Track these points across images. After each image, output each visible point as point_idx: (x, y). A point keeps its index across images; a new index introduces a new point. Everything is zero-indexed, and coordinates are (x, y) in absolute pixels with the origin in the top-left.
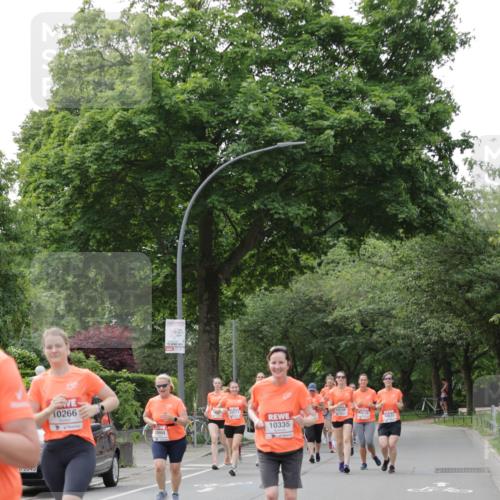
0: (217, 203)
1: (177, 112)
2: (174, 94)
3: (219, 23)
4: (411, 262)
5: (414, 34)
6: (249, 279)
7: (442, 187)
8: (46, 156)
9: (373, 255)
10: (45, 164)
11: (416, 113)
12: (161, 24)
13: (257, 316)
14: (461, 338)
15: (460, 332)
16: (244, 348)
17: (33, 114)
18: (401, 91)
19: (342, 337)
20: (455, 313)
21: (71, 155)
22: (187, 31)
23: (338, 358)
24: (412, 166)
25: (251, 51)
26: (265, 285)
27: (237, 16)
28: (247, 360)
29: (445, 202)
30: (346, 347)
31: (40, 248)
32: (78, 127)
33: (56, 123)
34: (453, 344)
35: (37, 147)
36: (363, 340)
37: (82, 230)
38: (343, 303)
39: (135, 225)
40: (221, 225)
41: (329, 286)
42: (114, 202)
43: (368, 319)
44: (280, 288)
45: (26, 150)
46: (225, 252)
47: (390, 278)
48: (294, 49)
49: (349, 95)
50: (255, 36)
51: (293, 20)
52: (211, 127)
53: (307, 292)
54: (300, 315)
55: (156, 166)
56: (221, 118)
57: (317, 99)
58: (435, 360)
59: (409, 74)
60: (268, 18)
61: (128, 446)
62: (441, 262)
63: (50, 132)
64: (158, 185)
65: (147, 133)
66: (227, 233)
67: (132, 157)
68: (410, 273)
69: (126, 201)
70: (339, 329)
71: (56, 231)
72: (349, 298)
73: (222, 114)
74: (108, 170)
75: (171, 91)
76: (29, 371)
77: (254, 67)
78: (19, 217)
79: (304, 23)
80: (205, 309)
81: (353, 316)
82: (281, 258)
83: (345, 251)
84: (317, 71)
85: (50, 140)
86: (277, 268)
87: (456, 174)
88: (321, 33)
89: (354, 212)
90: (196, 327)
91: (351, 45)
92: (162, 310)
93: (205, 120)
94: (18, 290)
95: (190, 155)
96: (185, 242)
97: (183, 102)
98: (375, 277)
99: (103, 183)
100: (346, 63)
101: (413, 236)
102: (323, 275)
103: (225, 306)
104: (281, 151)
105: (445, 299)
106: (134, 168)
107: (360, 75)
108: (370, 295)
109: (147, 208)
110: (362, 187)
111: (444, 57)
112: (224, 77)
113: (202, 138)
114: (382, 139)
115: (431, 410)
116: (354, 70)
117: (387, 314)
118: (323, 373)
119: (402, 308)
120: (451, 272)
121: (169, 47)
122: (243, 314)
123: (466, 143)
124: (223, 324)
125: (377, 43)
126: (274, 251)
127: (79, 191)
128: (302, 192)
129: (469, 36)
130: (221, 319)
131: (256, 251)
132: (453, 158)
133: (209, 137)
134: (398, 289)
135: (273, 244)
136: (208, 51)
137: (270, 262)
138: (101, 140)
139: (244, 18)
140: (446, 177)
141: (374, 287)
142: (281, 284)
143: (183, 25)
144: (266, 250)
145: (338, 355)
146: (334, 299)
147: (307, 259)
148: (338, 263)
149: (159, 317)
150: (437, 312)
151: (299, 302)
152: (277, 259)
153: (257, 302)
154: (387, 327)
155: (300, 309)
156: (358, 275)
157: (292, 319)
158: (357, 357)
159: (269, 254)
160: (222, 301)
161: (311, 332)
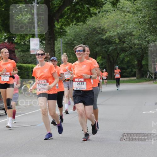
4: (141, 10)
6: (67, 20)
9: (123, 7)
13: (71, 37)
19: (110, 45)
23: (108, 55)
26: (75, 22)
30: (112, 50)
36: (120, 47)
38: (110, 30)
41: (103, 22)
43: (121, 36)
44: (82, 23)
46: (56, 8)
47: (131, 18)
53: (93, 25)
54: (91, 36)
68: (140, 15)
70: (109, 42)
72: (112, 27)
81: (115, 36)
82: (82, 10)
83: (110, 6)
86: (80, 14)
90: (44, 42)
92: (28, 35)
96: (38, 3)
98: (124, 17)
102: (101, 17)
103: (57, 32)
108: (122, 26)
115: (152, 77)
117: (130, 34)
118: (102, 62)
119: (137, 31)
122: (65, 36)
124: (56, 40)
126: (78, 6)
130: (56, 38)
131: (70, 7)
134: (135, 23)
135: (77, 3)
137: (77, 11)
141: (124, 22)
142: (82, 22)
144: (75, 6)
145: (108, 53)
146: (106, 28)
147: (93, 10)
148: (107, 11)
149: (27, 38)
150: (153, 33)
151: (90, 30)
152: (80, 10)
153: (71, 30)
154: (130, 40)
155: (90, 33)
156: (117, 16)
157: (87, 38)
158: (117, 54)
159: (76, 8)
160: (56, 30)
161: (96, 43)
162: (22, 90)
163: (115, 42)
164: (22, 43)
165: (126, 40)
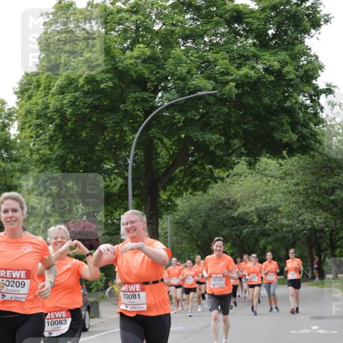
0: (156, 134)
1: (127, 71)
2: (125, 59)
3: (155, 10)
4: (292, 174)
5: (292, 16)
6: (179, 187)
7: (312, 122)
8: (36, 103)
9: (265, 169)
10: (35, 109)
11: (294, 71)
12: (115, 10)
13: (185, 212)
14: (327, 226)
15: (326, 222)
16: (176, 235)
17: (27, 74)
18: (283, 55)
19: (245, 226)
20: (322, 208)
21: (53, 102)
22: (133, 15)
23: (241, 241)
24: (291, 107)
25: (178, 29)
26: (190, 191)
27: (168, 4)
28: (178, 243)
29: (315, 132)
30: (247, 233)
31: (32, 167)
32: (58, 82)
33: (43, 81)
34: (322, 230)
35: (30, 97)
36: (259, 229)
37: (62, 154)
38: (245, 202)
39: (99, 150)
40: (159, 150)
41: (234, 191)
42: (84, 134)
43: (262, 213)
44: (201, 192)
45: (22, 100)
46: (162, 169)
47: (277, 185)
48: (208, 27)
49: (247, 58)
50: (181, 18)
51: (207, 7)
52: (151, 81)
53: (219, 196)
54: (215, 211)
55: (113, 109)
56: (158, 75)
57: (224, 61)
58: (309, 241)
59: (289, 44)
60: (190, 6)
61: (96, 304)
62: (313, 174)
63: (39, 86)
64: (114, 122)
65: (106, 86)
66: (163, 155)
67: (96, 103)
68: (291, 181)
69: (92, 134)
70: (242, 221)
71: (44, 155)
72: (248, 199)
73: (158, 73)
74: (80, 112)
75: (122, 57)
77: (180, 40)
78: (18, 146)
79: (215, 9)
80: (149, 208)
81: (252, 212)
82: (201, 172)
83: (245, 167)
84: (224, 42)
85: (39, 93)
86: (198, 179)
87: (322, 112)
88: (227, 15)
89: (251, 139)
91: (247, 24)
92: (118, 209)
93: (146, 77)
95: (137, 102)
96: (134, 161)
97: (132, 64)
98: (266, 184)
99: (76, 121)
100: (244, 36)
101: (294, 156)
102: (230, 183)
103: (163, 206)
104: (200, 98)
105: (316, 199)
106: (98, 111)
107: (254, 44)
108: (264, 197)
109: (107, 138)
110: (257, 122)
111: (313, 31)
112: (159, 47)
113: (145, 89)
114: (270, 89)
115: (307, 276)
116: (250, 41)
117: (276, 210)
118: (231, 251)
119: (286, 206)
120: (320, 180)
121: (121, 26)
122: (175, 211)
123: (329, 91)
124: (161, 218)
125: (266, 23)
126: (196, 167)
127: (60, 127)
128: (215, 126)
129: (330, 16)
130: (160, 215)
131: (183, 168)
132: (320, 101)
133: (150, 89)
134: (283, 193)
135: (195, 162)
136: (148, 29)
137: (193, 175)
138: (74, 92)
139: (173, 6)
140: (316, 114)
141: (266, 192)
142: (201, 190)
143: (130, 11)
144: (190, 166)
145: (241, 239)
146: (238, 200)
147: (219, 172)
148: (241, 175)
149: (117, 214)
150: (311, 208)
151: (214, 202)
152: (199, 173)
153: (185, 203)
154: (275, 219)
155: (215, 207)
156: (255, 183)
157: (210, 214)
158: (255, 240)
159: (192, 169)
160: (160, 203)
161: (223, 223)
162: (107, 294)
163: (252, 221)
164: (109, 221)
165: (269, 219)
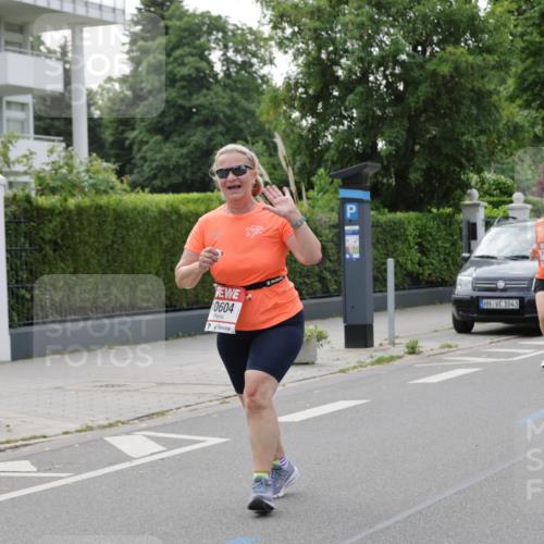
76: (505, 198)
94: (492, 108)
